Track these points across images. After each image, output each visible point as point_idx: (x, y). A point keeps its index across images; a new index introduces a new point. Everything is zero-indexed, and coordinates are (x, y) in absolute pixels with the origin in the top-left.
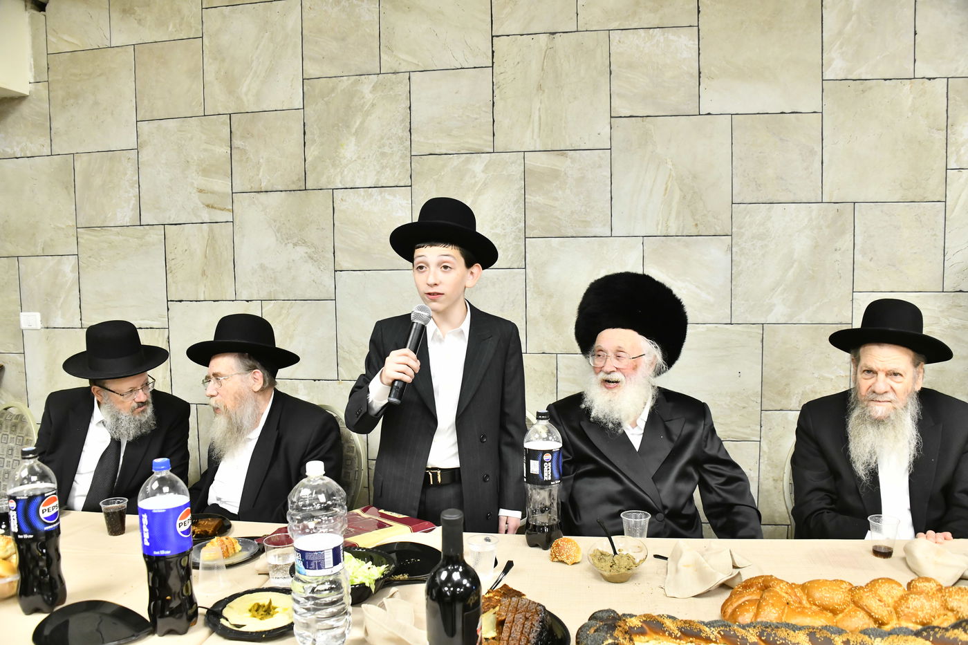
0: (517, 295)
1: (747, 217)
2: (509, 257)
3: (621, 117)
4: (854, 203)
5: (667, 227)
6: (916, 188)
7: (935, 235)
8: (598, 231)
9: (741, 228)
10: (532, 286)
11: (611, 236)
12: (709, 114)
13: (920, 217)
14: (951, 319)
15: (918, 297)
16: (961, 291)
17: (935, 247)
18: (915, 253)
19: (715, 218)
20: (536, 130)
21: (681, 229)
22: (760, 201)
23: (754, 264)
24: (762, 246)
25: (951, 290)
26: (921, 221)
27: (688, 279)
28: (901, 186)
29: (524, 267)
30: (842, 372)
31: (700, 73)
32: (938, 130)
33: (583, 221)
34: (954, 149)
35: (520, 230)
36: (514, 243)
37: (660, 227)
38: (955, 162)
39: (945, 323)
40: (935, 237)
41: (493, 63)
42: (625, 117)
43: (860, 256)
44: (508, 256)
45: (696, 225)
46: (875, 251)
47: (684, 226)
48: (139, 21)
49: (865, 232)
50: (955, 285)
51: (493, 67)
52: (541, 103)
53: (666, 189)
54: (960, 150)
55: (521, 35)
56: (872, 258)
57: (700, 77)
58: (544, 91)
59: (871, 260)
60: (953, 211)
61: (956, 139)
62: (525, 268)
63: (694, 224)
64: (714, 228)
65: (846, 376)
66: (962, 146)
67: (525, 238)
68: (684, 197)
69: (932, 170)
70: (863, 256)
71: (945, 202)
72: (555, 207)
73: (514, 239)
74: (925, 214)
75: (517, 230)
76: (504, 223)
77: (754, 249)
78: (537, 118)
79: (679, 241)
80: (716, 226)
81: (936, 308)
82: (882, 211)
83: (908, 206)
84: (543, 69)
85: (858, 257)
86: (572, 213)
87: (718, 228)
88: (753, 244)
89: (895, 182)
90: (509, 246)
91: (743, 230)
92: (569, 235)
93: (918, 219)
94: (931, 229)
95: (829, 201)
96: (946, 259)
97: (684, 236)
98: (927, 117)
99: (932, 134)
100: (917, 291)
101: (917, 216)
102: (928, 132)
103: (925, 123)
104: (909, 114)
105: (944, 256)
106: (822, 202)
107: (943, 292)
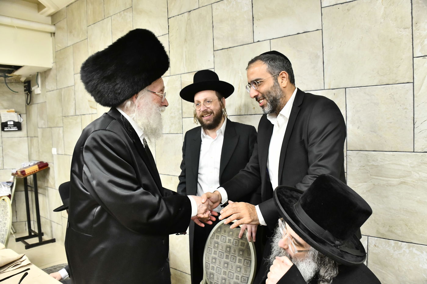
2: (177, 128)
3: (218, 50)
4: (346, 88)
5: (240, 110)
6: (390, 74)
7: (405, 108)
12: (259, 41)
13: (393, 95)
14: (420, 173)
15: (394, 155)
17: (406, 118)
18: (391, 123)
20: (185, 63)
21: (246, 111)
25: (419, 151)
26: (394, 99)
28: (378, 74)
29: (182, 133)
31: (253, 18)
32: (405, 29)
34: (418, 41)
36: (179, 121)
37: (237, 110)
38: (420, 51)
39: (416, 176)
40: (405, 110)
41: (169, 31)
42: (220, 50)
45: (254, 108)
46: (361, 122)
47: (248, 109)
48: (74, 35)
49: (353, 108)
50: (424, 147)
51: (169, 33)
52: (186, 48)
53: (239, 88)
54: (423, 41)
55: (178, 15)
56: (359, 127)
57: (253, 20)
58: (187, 42)
59: (358, 128)
60: (420, 89)
61: (420, 34)
66: (425, 38)
67: (182, 118)
69: (402, 59)
70: (352, 125)
71: (413, 83)
73: (178, 119)
74: (397, 93)
75: (179, 114)
76: (174, 111)
78: (184, 56)
79: (245, 118)
81: (409, 165)
82: (365, 93)
83: (384, 88)
84: (186, 31)
89: (373, 71)
90: (176, 122)
93: (392, 97)
94: (402, 104)
95: (328, 88)
96: (415, 127)
97: (248, 115)
98: (396, 20)
99: (401, 33)
100: (393, 150)
101: (391, 95)
102: (397, 31)
103: (395, 25)
104: (382, 20)
105: (414, 124)
106: (324, 89)
107: (414, 152)
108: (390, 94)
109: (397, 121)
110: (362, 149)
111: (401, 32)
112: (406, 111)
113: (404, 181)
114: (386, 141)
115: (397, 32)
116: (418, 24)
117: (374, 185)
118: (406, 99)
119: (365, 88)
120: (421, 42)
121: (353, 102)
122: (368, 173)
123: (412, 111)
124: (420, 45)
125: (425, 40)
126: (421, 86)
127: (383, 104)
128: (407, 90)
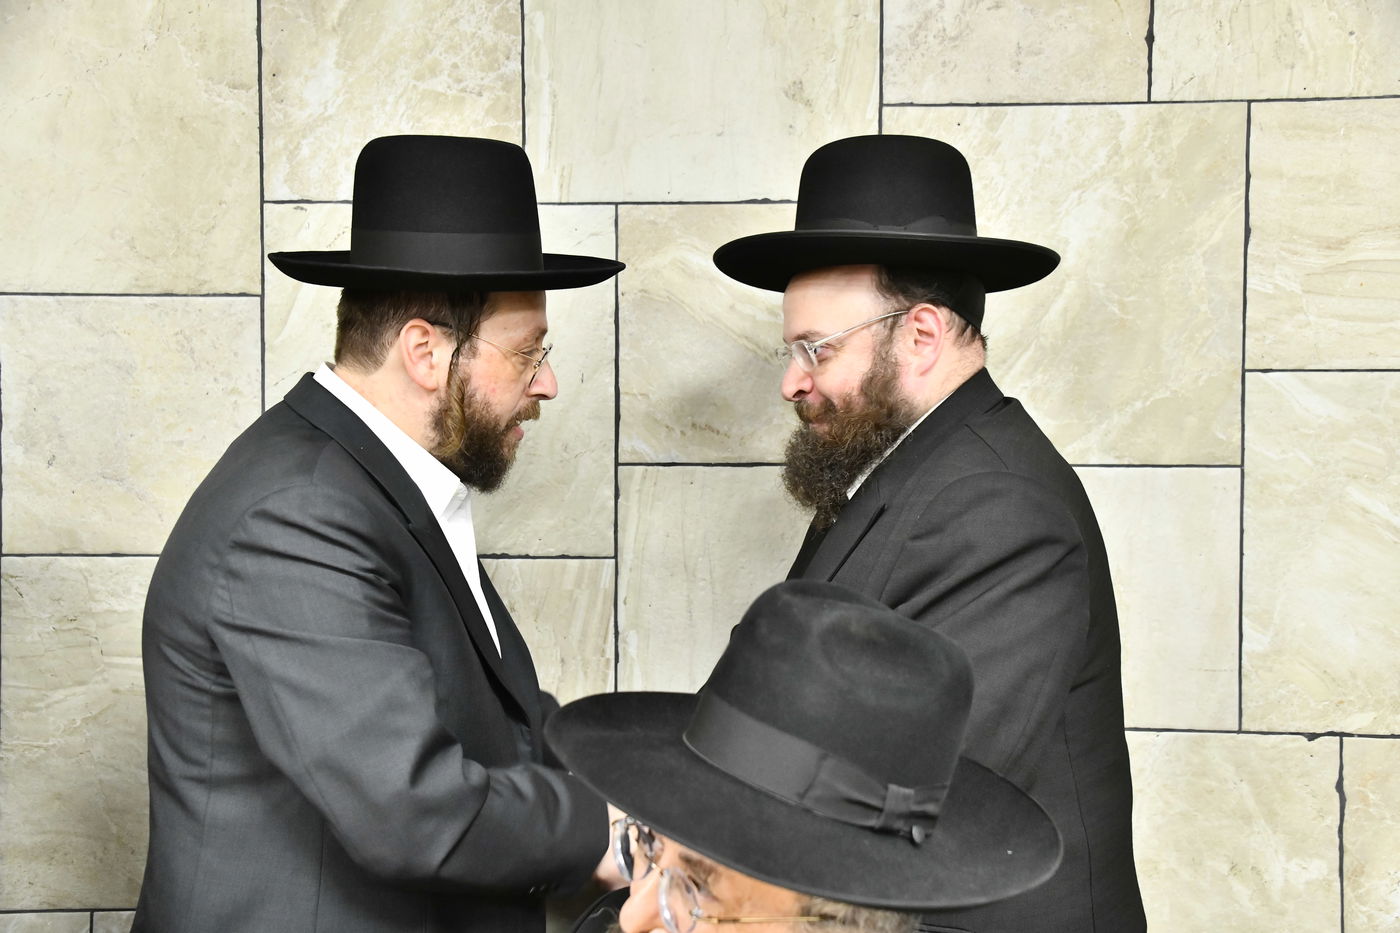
6: (175, 256)
7: (234, 391)
18: (180, 443)
26: (192, 351)
32: (235, 88)
34: (280, 143)
38: (286, 181)
40: (233, 398)
43: (20, 449)
46: (60, 436)
49: (31, 382)
54: (297, 147)
59: (50, 464)
61: (286, 115)
66: (304, 137)
70: (26, 451)
71: (262, 296)
74: (203, 331)
82: (79, 321)
83: (156, 305)
93: (183, 346)
94: (222, 374)
98: (202, 48)
99: (218, 100)
101: (180, 337)
102: (206, 91)
103: (197, 65)
104: (151, 38)
108: (177, 334)
109: (204, 437)
110: (67, 547)
111: (219, 96)
112: (236, 402)
114: (160, 516)
115: (206, 96)
116: (279, 78)
117: (116, 691)
118: (236, 354)
119: (77, 303)
120: (291, 147)
121: (30, 357)
122: (90, 644)
123: (256, 400)
124: (284, 158)
125: (304, 142)
126: (289, 312)
127: (150, 368)
128: (241, 323)
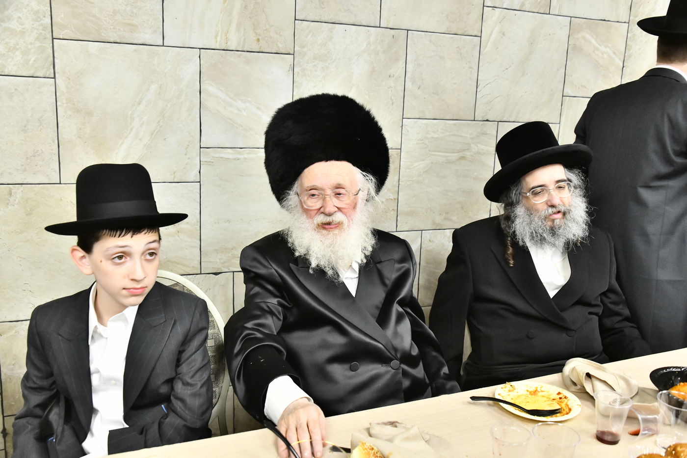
0: (45, 111)
1: (310, 36)
4: (408, 30)
5: (227, 40)
8: (148, 38)
9: (303, 47)
10: (65, 101)
11: (163, 46)
13: (460, 49)
14: (479, 145)
15: (455, 125)
16: (487, 120)
17: (470, 79)
19: (277, 34)
21: (242, 43)
22: (323, 19)
23: (315, 87)
24: (322, 68)
25: (480, 119)
27: (249, 99)
28: (448, 18)
29: (53, 76)
30: (391, 195)
33: (128, 24)
35: (44, 29)
36: (38, 44)
37: (219, 39)
39: (474, 149)
44: (29, 60)
45: (258, 40)
47: (245, 40)
50: (484, 114)
56: (420, 87)
60: (486, 46)
62: (54, 78)
63: (255, 38)
64: (277, 45)
65: (395, 199)
67: (53, 39)
68: (246, 7)
69: (473, 5)
72: (92, 3)
73: (37, 39)
75: (41, 28)
76: (20, 15)
77: (316, 71)
79: (239, 56)
80: (278, 43)
81: (469, 136)
85: (409, 85)
86: (115, 12)
87: (280, 46)
88: (315, 65)
89: (442, 13)
90: (29, 46)
91: (305, 50)
92: (112, 40)
95: (386, 27)
96: (478, 91)
97: (244, 51)
100: (454, 119)
105: (477, 88)
106: (380, 27)
107: (474, 120)
113: (463, 156)
